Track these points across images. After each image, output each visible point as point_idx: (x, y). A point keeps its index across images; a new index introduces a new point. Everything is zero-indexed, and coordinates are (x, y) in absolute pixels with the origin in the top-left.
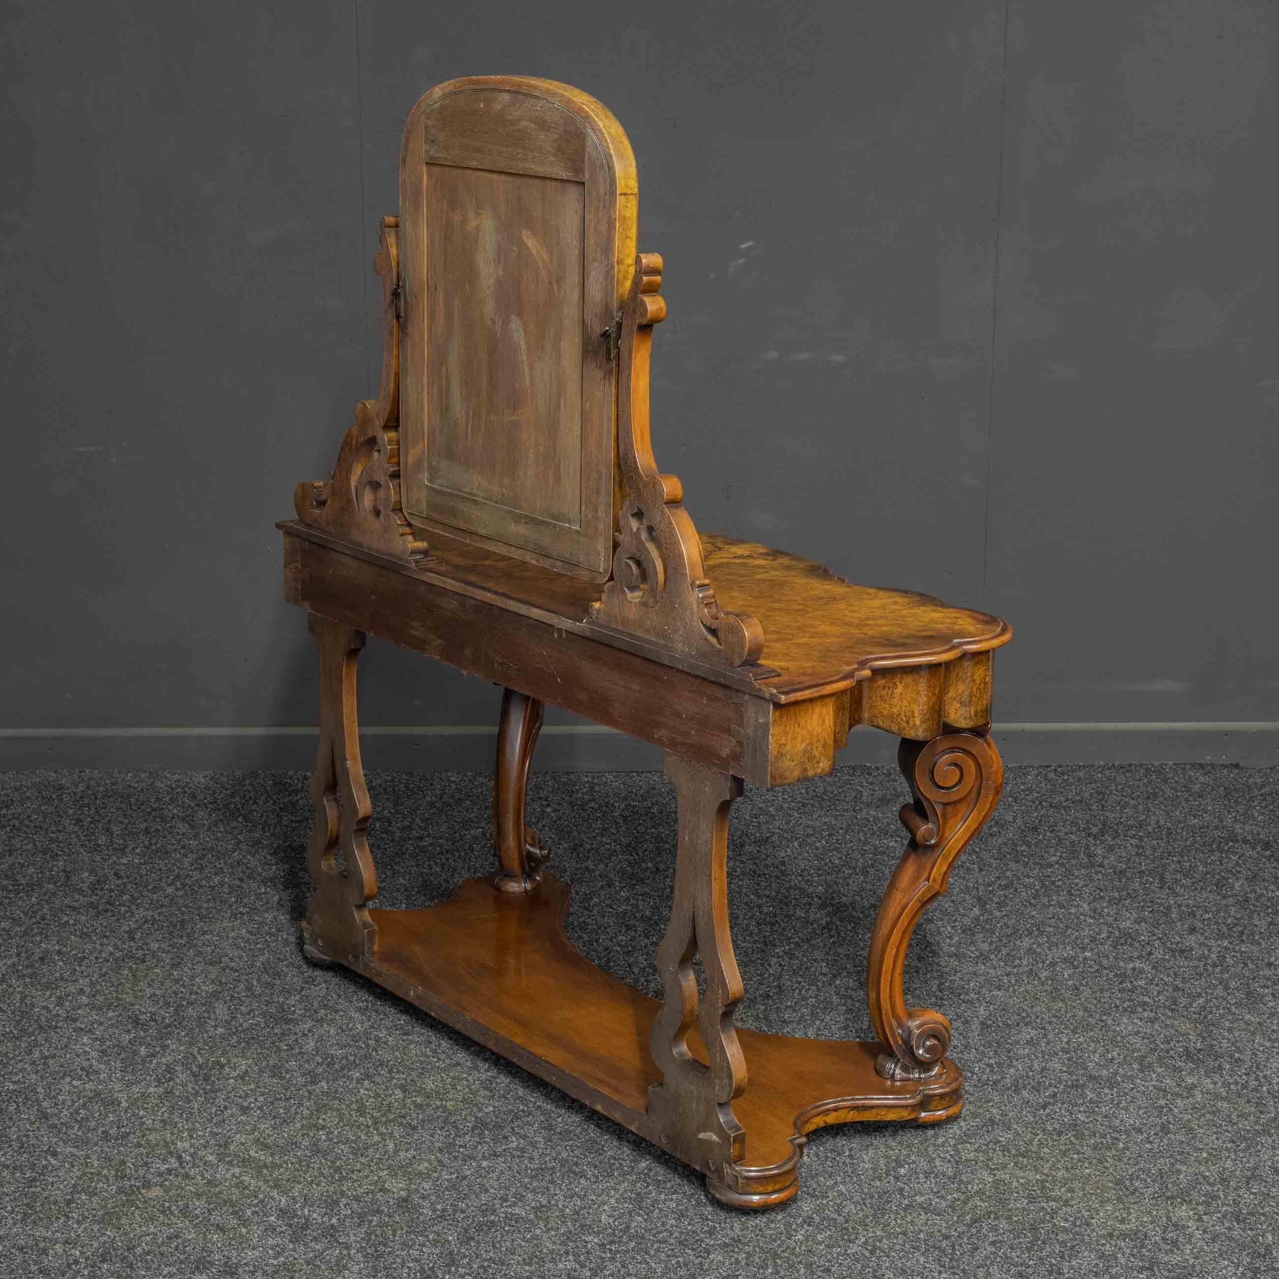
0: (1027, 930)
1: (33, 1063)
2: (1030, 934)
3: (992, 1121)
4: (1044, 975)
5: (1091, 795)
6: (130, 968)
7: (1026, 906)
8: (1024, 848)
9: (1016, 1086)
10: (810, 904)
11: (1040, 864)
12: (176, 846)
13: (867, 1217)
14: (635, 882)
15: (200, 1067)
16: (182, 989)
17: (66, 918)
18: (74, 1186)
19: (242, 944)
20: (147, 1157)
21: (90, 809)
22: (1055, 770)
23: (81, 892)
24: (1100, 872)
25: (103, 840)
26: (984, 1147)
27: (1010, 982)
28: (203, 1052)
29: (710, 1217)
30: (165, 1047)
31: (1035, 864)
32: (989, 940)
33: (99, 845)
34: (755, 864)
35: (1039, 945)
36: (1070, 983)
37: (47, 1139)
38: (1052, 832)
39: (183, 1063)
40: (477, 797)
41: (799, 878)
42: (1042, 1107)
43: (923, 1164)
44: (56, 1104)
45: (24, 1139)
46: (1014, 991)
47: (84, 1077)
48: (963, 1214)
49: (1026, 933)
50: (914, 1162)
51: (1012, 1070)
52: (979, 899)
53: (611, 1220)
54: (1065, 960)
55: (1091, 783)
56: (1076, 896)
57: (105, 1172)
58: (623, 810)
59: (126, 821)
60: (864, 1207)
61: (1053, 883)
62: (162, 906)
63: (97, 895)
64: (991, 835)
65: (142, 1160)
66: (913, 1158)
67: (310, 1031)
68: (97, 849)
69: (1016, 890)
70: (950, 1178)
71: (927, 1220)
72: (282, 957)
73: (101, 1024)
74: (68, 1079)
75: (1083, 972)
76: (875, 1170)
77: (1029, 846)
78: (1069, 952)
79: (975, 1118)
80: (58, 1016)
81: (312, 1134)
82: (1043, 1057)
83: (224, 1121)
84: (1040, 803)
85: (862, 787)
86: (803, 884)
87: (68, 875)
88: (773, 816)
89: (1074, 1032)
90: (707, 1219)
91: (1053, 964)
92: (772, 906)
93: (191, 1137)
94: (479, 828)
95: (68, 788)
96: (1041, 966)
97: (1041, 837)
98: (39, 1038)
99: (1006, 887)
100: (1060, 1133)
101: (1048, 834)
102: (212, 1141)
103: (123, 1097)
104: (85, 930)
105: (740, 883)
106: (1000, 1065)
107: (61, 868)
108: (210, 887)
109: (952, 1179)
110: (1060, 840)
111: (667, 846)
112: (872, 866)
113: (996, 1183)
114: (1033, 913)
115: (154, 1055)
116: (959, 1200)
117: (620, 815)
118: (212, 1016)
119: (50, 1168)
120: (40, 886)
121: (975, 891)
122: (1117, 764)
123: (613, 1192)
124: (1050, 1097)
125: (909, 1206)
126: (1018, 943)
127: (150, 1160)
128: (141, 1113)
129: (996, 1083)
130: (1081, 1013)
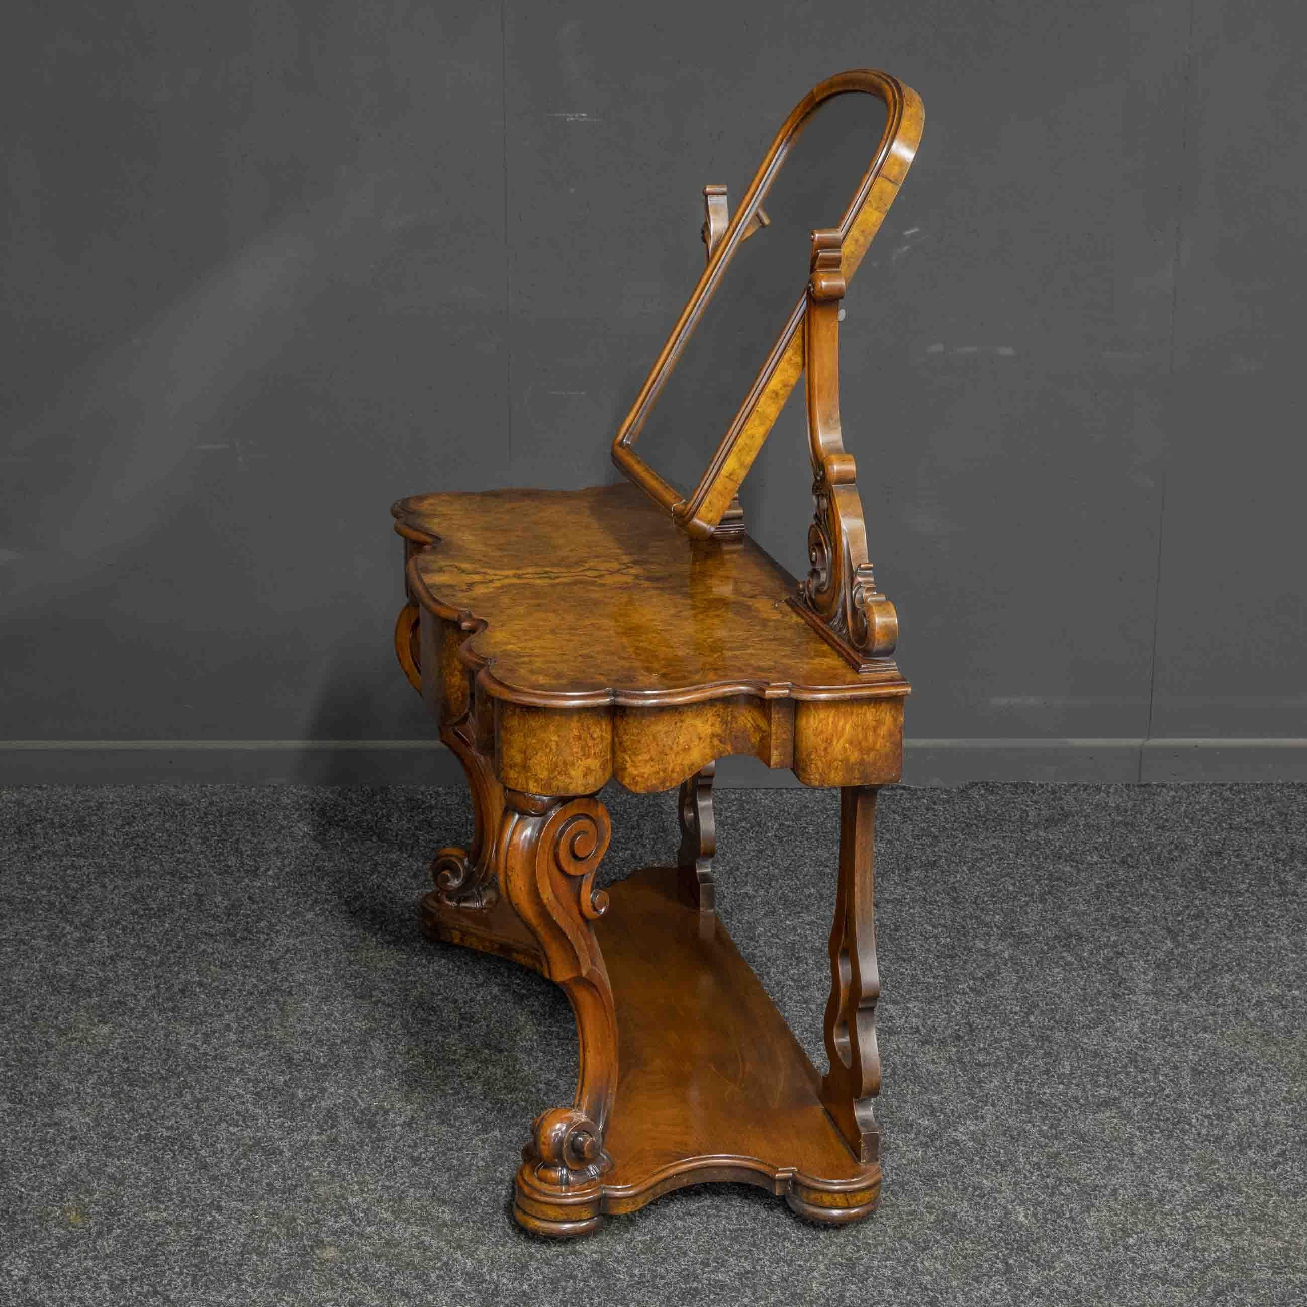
0: (1226, 964)
1: (186, 1107)
2: (1230, 969)
3: (1220, 1186)
4: (1252, 1015)
5: (1272, 816)
6: (277, 1002)
7: (1220, 939)
8: (1209, 874)
9: (1240, 1145)
10: (990, 935)
11: (1229, 892)
12: (310, 868)
13: (1099, 1288)
14: (799, 910)
15: (362, 1112)
16: (334, 1025)
17: (203, 946)
18: (244, 1245)
19: (393, 977)
20: (318, 1213)
21: (216, 827)
22: (1231, 789)
23: (215, 917)
24: (1295, 901)
25: (232, 861)
26: (1215, 1213)
27: (1216, 1022)
28: (364, 1096)
29: (929, 1286)
30: (323, 1090)
31: (1225, 892)
32: (1187, 976)
33: (230, 867)
34: (925, 890)
35: (1242, 982)
36: (1282, 1024)
37: (210, 1192)
38: (1237, 856)
39: (344, 1108)
40: (622, 815)
41: (974, 906)
42: (1272, 1167)
43: (1151, 1232)
44: (215, 1153)
45: (185, 1193)
46: (1222, 1033)
47: (240, 1122)
48: (1204, 1286)
49: (1226, 968)
50: (1142, 1231)
51: (1233, 1124)
52: (1170, 931)
53: (823, 1289)
54: (1273, 999)
55: (1270, 803)
56: (1272, 926)
57: (275, 1229)
58: (777, 830)
59: (255, 841)
60: (1094, 1278)
61: (1247, 913)
62: (303, 934)
63: (232, 920)
64: (1172, 859)
65: (313, 1216)
66: (1140, 1226)
67: (475, 1073)
68: (226, 870)
69: (1207, 921)
70: (1183, 1245)
71: (1166, 1292)
72: (436, 991)
73: (252, 1064)
74: (224, 1125)
75: (1293, 1012)
76: (1101, 1239)
77: (1214, 871)
78: (1275, 990)
79: (1201, 1182)
80: (207, 1054)
81: (491, 1189)
82: (1264, 1108)
83: (395, 1173)
84: (1219, 824)
85: (1027, 806)
86: (979, 913)
87: (200, 898)
88: (937, 837)
89: (1294, 1079)
90: (927, 1289)
91: (1259, 1004)
92: (949, 936)
93: (362, 1191)
94: (626, 849)
95: (191, 804)
96: (1246, 1005)
97: (1226, 862)
98: (189, 1079)
99: (1197, 917)
100: (1296, 1195)
101: (1233, 859)
102: (385, 1197)
103: (284, 1145)
104: (224, 959)
105: (912, 911)
106: (1219, 1117)
107: (193, 891)
108: (351, 912)
109: (1186, 1245)
110: (1246, 865)
111: (828, 870)
112: (1049, 893)
113: (1235, 1250)
114: (1230, 946)
115: (312, 1099)
116: (1196, 1269)
117: (775, 836)
118: (370, 1056)
119: (216, 1225)
120: (172, 911)
121: (1163, 922)
122: (1296, 782)
123: (821, 1257)
124: (1279, 1155)
125: (1144, 1276)
126: (1218, 980)
127: (321, 1217)
128: (307, 1163)
129: (1218, 1139)
130: (1298, 1059)
